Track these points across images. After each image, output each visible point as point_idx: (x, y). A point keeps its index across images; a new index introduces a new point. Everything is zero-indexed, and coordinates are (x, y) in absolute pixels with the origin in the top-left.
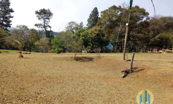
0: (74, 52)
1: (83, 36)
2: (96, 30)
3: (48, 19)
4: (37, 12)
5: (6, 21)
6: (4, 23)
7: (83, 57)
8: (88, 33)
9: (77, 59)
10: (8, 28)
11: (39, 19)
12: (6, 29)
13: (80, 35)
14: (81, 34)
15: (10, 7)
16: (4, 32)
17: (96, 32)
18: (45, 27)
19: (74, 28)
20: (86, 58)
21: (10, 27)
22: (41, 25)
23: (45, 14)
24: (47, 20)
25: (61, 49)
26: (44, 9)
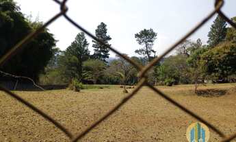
0: (194, 83)
1: (204, 59)
2: (225, 47)
3: (152, 41)
4: (137, 35)
5: (103, 51)
6: (102, 54)
7: (209, 90)
8: (213, 54)
9: (200, 93)
10: (106, 59)
11: (140, 43)
12: (104, 61)
13: (199, 58)
14: (202, 56)
15: (107, 35)
16: (102, 64)
17: (226, 51)
18: (147, 52)
19: (189, 49)
20: (213, 91)
21: (108, 57)
22: (143, 50)
23: (146, 36)
24: (150, 43)
25: (173, 80)
26: (145, 30)
